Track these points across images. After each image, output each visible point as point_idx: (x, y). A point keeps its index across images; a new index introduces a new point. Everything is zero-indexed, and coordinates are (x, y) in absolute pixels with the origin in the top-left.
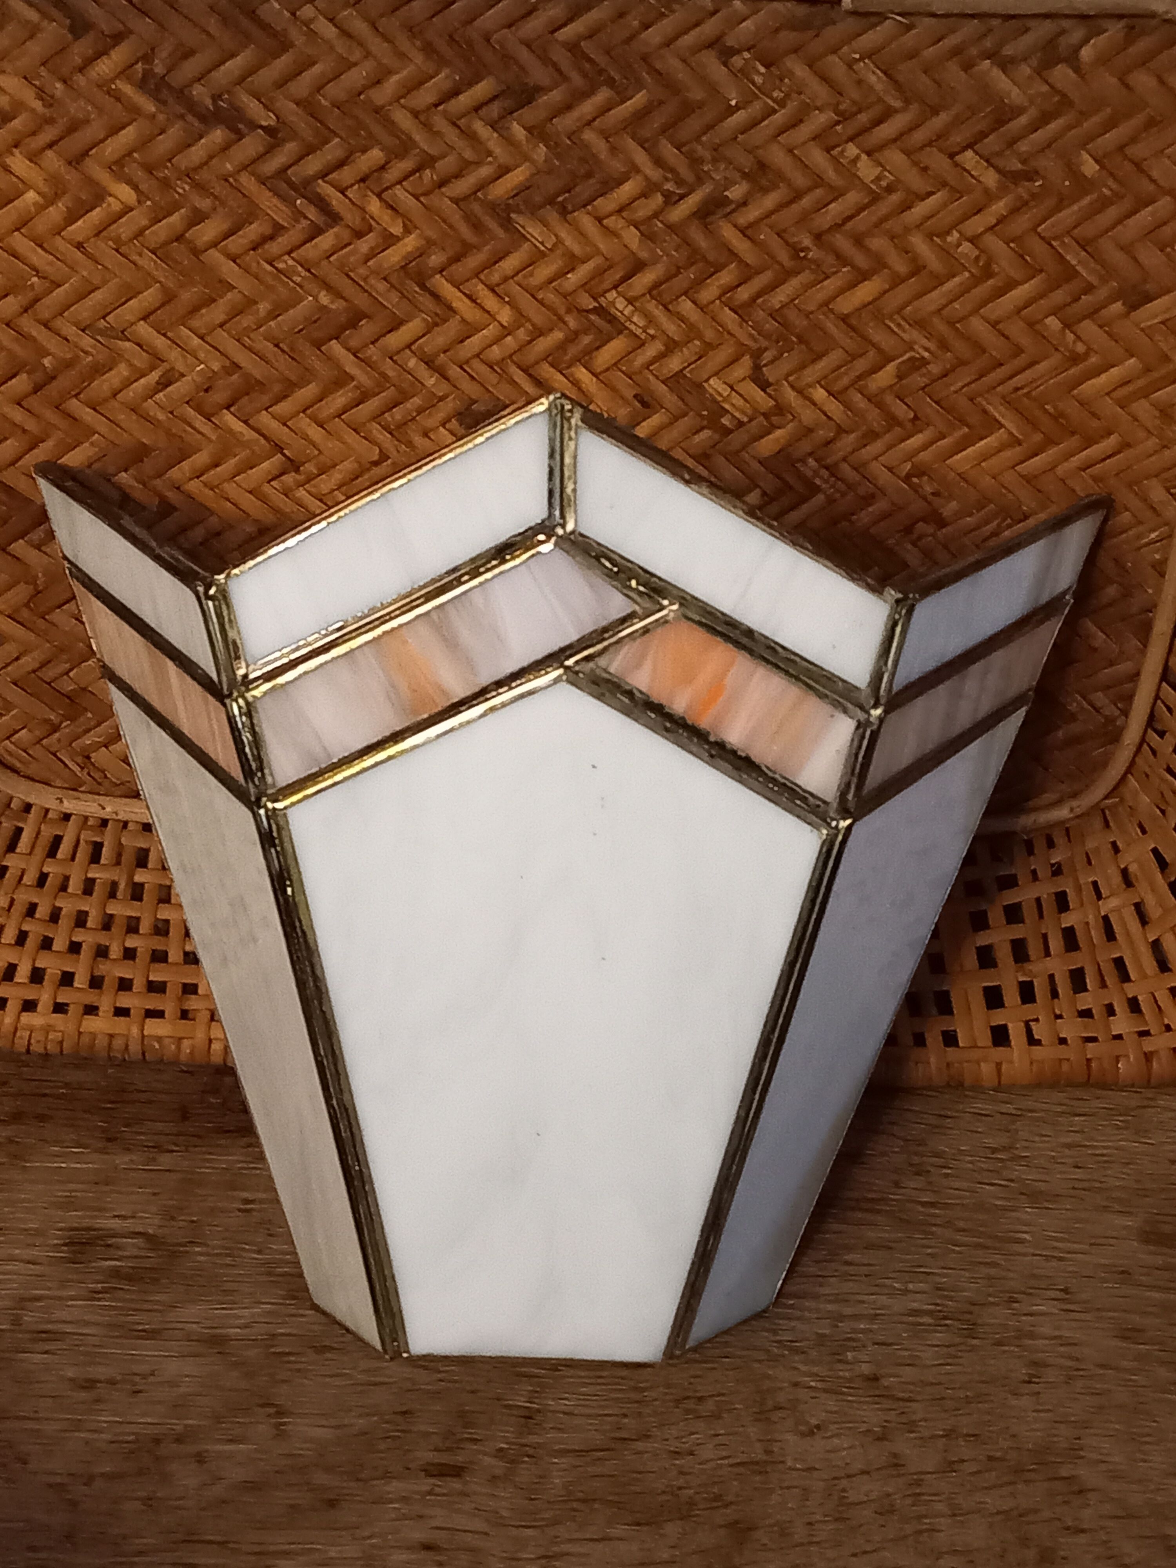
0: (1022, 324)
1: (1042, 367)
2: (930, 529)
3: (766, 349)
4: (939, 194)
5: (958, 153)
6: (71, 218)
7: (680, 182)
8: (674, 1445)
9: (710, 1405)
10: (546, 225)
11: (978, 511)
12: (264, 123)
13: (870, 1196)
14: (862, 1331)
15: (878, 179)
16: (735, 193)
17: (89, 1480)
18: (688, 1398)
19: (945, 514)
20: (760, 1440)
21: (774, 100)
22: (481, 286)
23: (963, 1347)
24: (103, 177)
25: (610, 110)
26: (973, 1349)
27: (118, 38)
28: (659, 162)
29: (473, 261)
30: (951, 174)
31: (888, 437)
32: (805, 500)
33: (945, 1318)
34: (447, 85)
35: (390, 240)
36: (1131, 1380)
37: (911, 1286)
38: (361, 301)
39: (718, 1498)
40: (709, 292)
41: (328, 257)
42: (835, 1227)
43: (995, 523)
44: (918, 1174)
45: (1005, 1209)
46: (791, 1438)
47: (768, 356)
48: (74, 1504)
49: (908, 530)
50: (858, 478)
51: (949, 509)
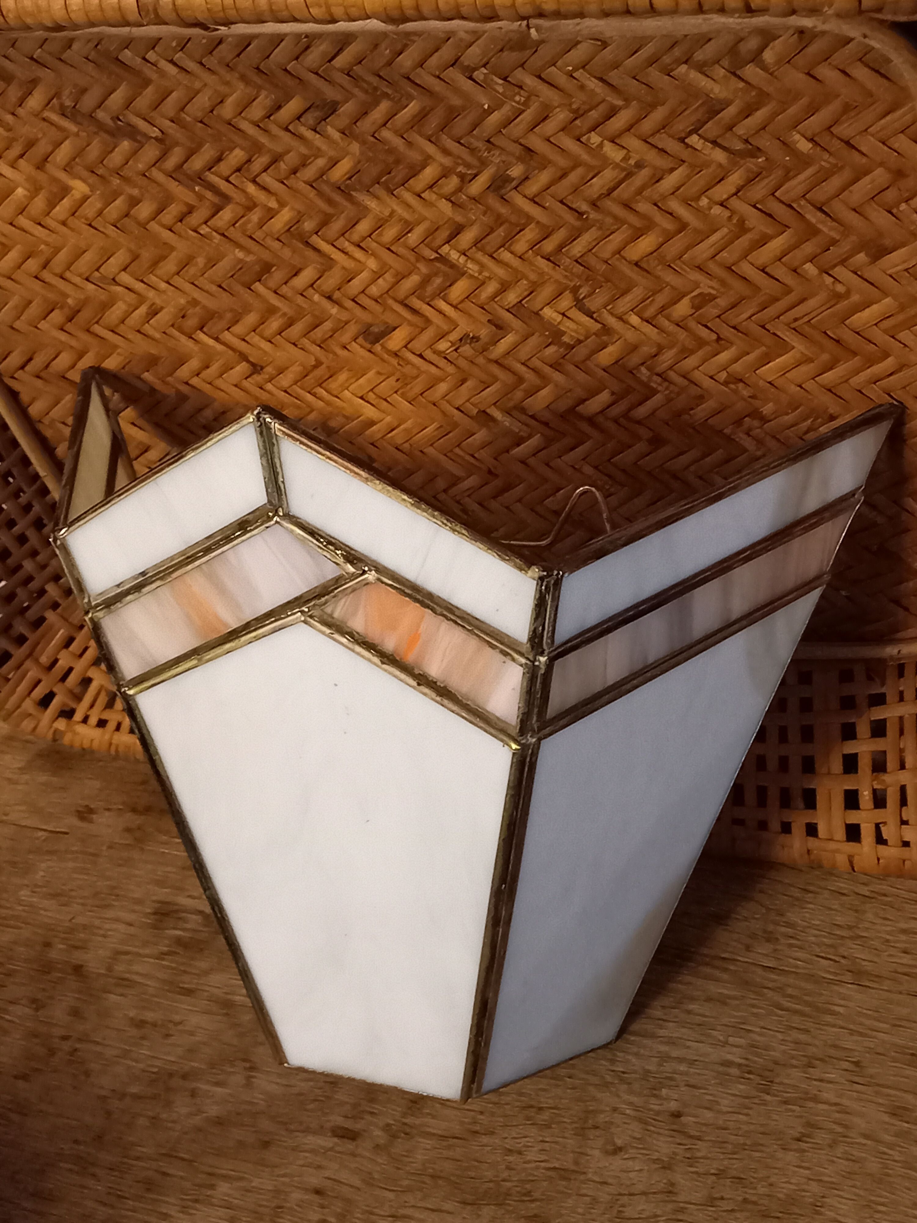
0: (785, 269)
1: (812, 303)
2: (756, 423)
3: (580, 287)
4: (681, 169)
5: (686, 138)
6: (52, 205)
7: (468, 166)
8: (509, 1144)
9: (545, 1116)
10: (377, 198)
11: (792, 412)
12: (154, 135)
13: (723, 956)
14: (682, 1073)
15: (626, 159)
16: (516, 171)
17: (123, 1096)
18: (532, 1107)
19: (764, 412)
20: (573, 1152)
21: (518, 103)
22: (347, 243)
23: (756, 1101)
24: (63, 176)
25: (396, 115)
26: (765, 1103)
27: (34, 82)
28: (446, 152)
29: (336, 226)
30: (685, 154)
31: (700, 353)
32: (647, 399)
33: (749, 1072)
34: (268, 102)
35: (271, 214)
36: (885, 1153)
37: (731, 1039)
38: (266, 256)
39: (528, 1193)
40: (521, 245)
41: (234, 225)
42: (688, 978)
43: (810, 421)
44: (768, 940)
45: (831, 982)
46: (597, 1153)
47: (583, 292)
48: (109, 1113)
49: (739, 422)
50: (686, 382)
51: (768, 409)
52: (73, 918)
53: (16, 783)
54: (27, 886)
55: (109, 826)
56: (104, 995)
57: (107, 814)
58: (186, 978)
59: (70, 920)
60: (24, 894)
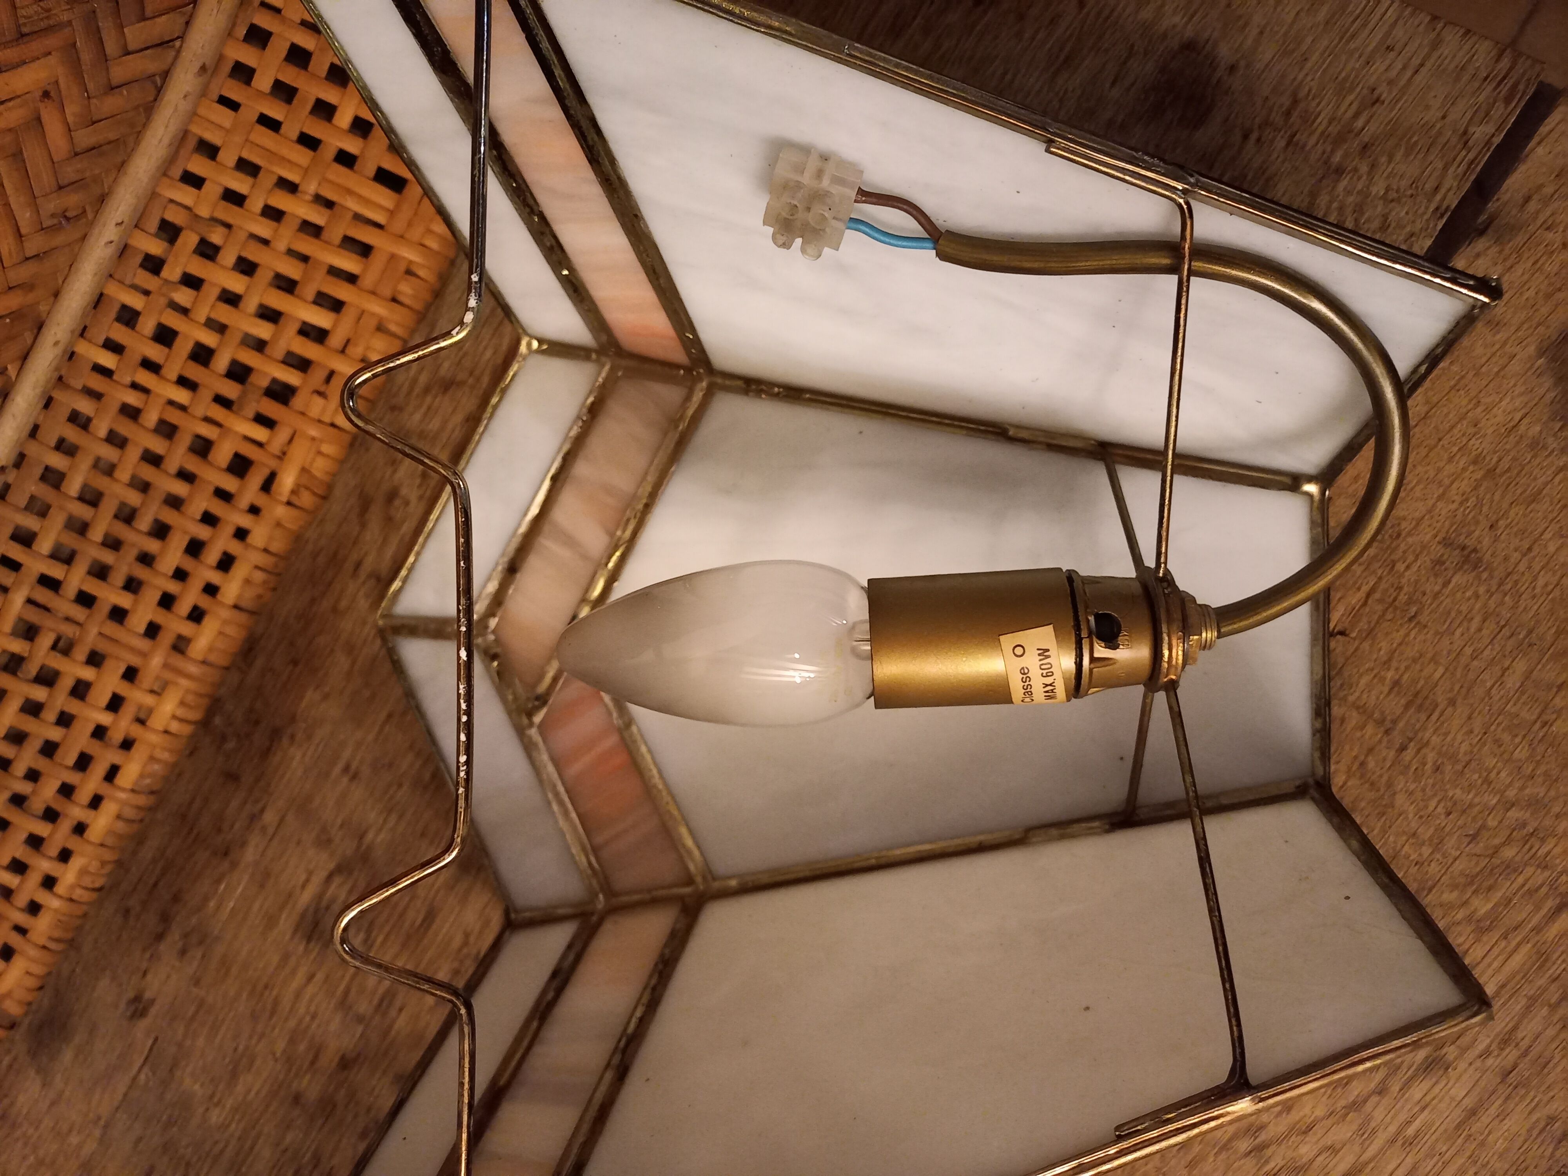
52: (274, 1054)
53: (60, 1095)
54: (207, 1109)
55: (168, 977)
56: (393, 1033)
57: (149, 977)
58: (411, 914)
59: (276, 1060)
60: (216, 1117)
